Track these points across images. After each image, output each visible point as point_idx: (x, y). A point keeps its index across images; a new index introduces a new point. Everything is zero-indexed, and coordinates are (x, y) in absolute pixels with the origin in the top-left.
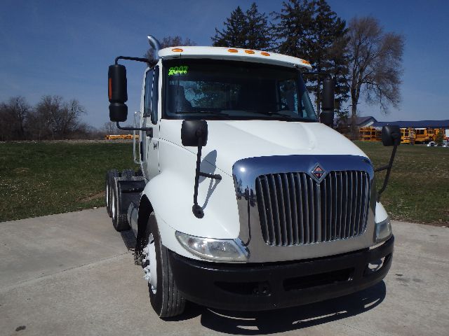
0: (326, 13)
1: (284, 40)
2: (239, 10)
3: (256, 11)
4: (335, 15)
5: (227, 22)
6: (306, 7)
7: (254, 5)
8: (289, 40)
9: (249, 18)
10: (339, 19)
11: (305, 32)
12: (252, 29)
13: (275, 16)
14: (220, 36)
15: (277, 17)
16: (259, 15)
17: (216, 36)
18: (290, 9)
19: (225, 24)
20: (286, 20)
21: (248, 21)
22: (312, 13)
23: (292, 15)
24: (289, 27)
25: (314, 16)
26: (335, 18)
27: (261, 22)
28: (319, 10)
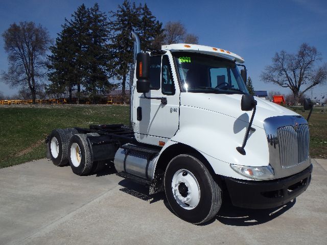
0: (148, 16)
1: (120, 32)
2: (83, 7)
3: (98, 9)
4: (155, 19)
5: (74, 14)
6: (135, 11)
7: (96, 5)
8: (123, 33)
9: (92, 14)
10: (158, 22)
11: (134, 28)
12: (95, 22)
13: (112, 14)
14: (68, 24)
15: (114, 16)
16: (100, 13)
17: (65, 25)
18: (123, 11)
19: (72, 16)
20: (120, 18)
21: (91, 15)
22: (139, 15)
23: (125, 15)
24: (123, 24)
25: (141, 18)
26: (155, 20)
27: (102, 18)
28: (144, 14)
